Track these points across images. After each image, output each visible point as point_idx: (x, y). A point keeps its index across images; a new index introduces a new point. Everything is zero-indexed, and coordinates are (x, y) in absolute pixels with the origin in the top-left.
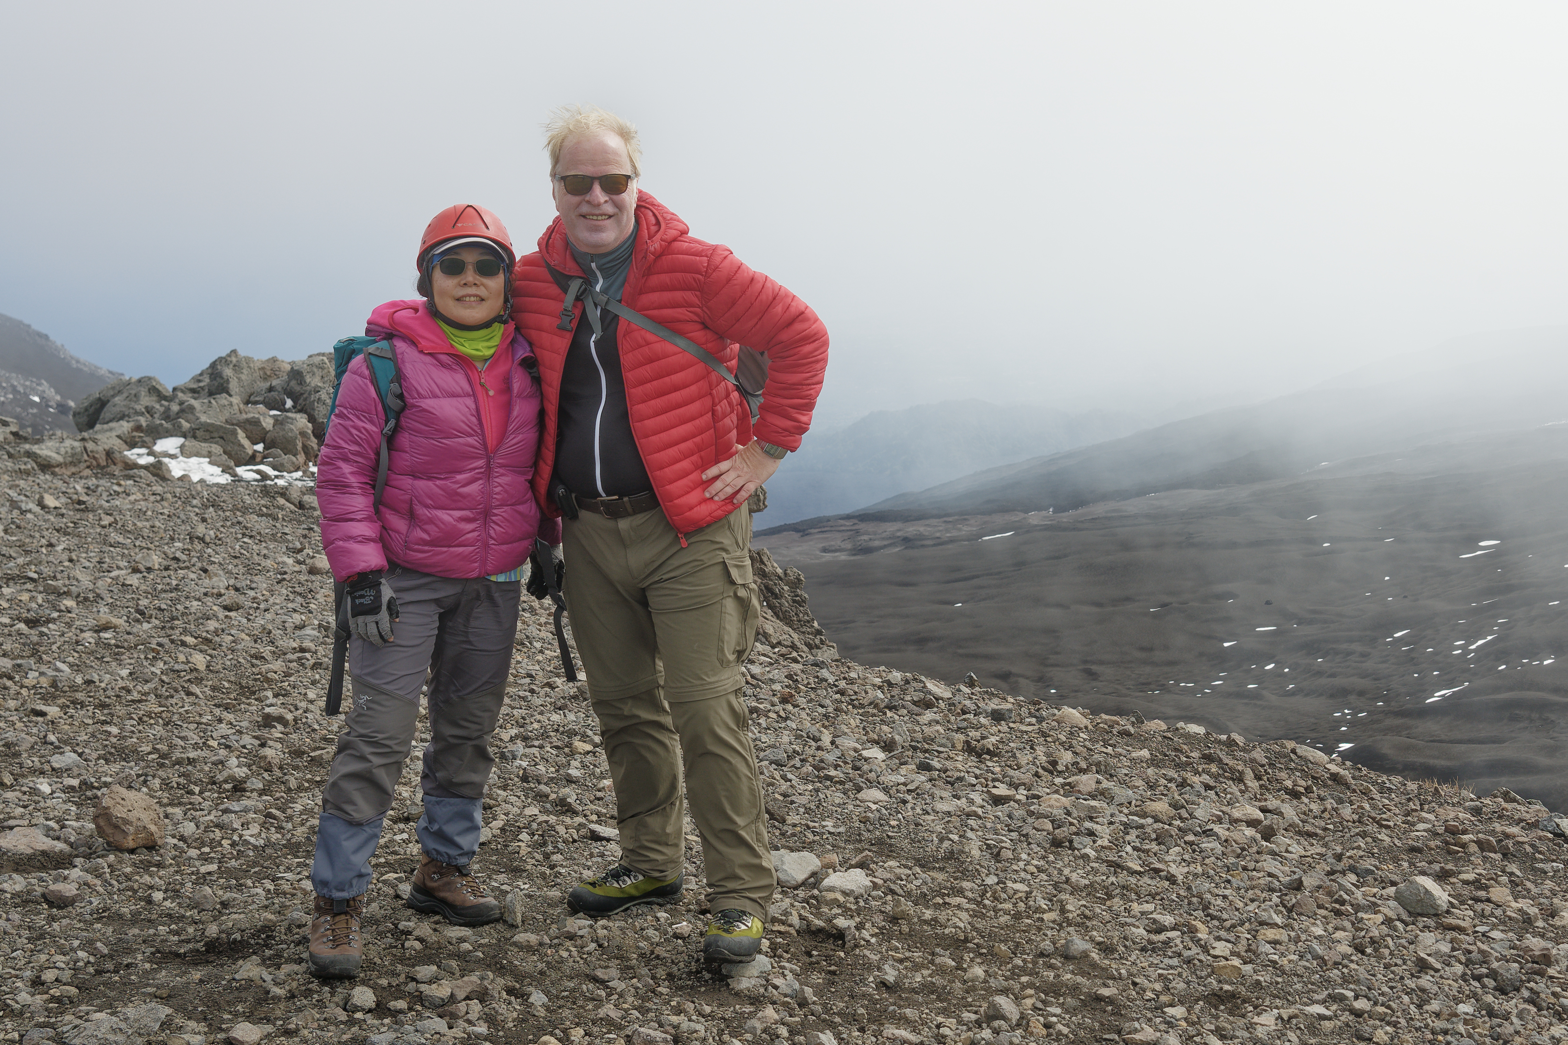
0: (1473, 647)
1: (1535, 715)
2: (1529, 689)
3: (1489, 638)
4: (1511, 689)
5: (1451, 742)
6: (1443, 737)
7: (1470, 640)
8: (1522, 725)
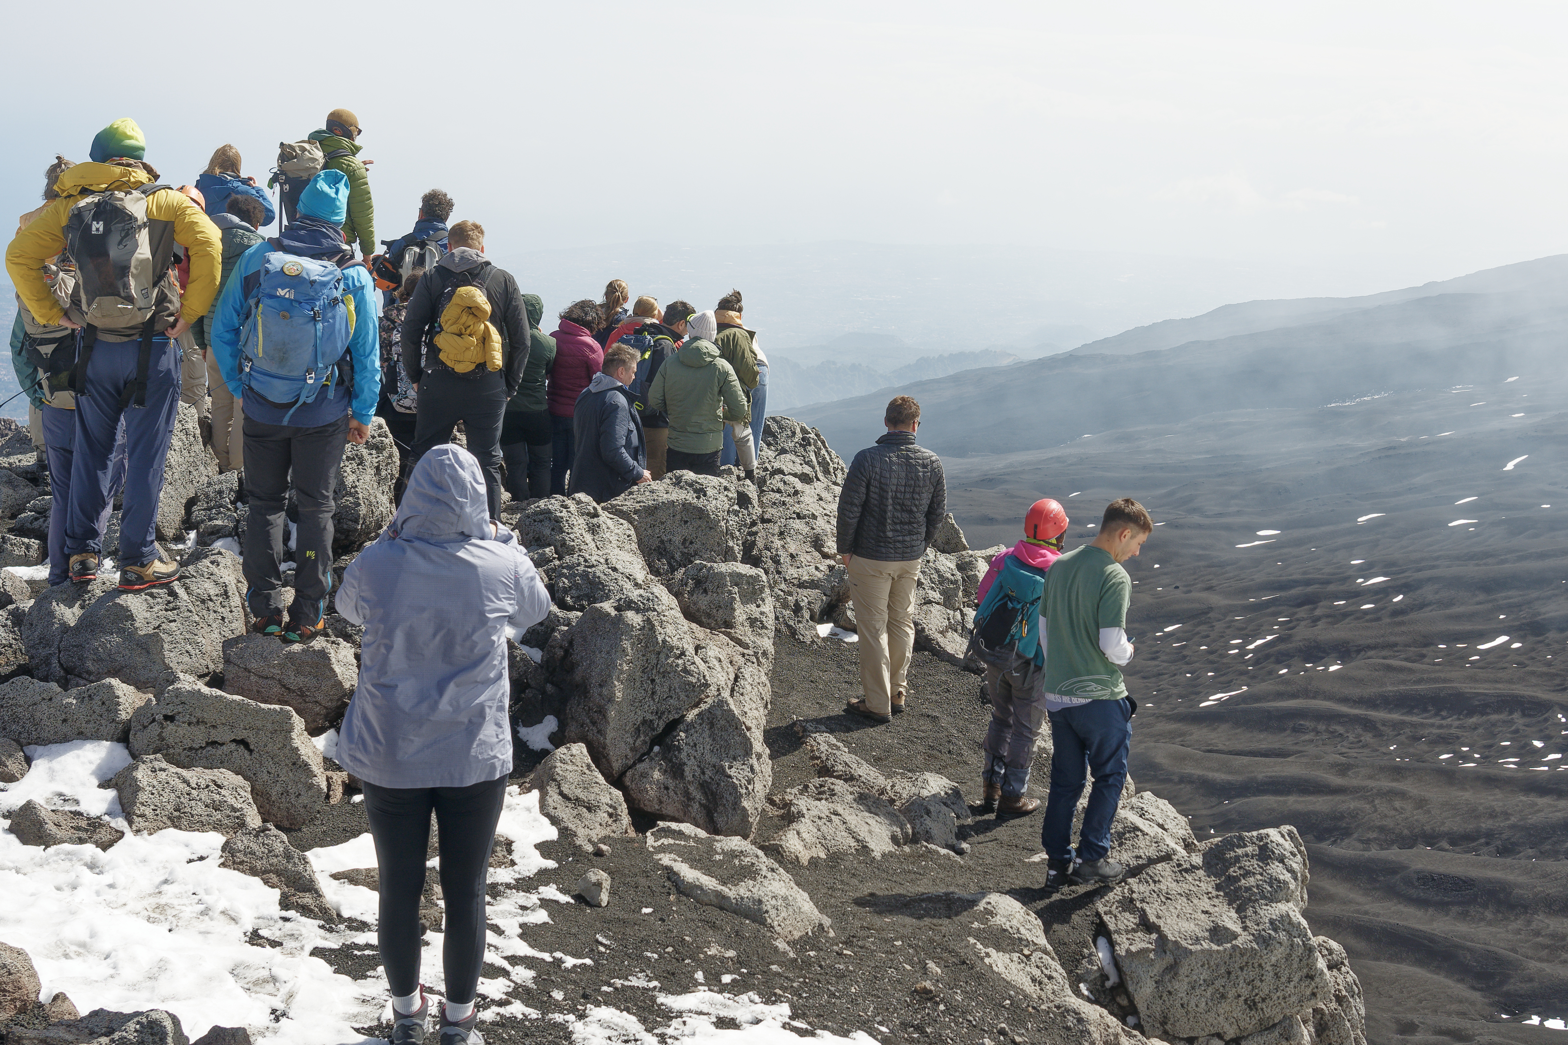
0: (1251, 647)
1: (1321, 727)
2: (1314, 698)
3: (1269, 638)
4: (1294, 696)
5: (1231, 753)
6: (1221, 747)
7: (1249, 637)
8: (1307, 737)
